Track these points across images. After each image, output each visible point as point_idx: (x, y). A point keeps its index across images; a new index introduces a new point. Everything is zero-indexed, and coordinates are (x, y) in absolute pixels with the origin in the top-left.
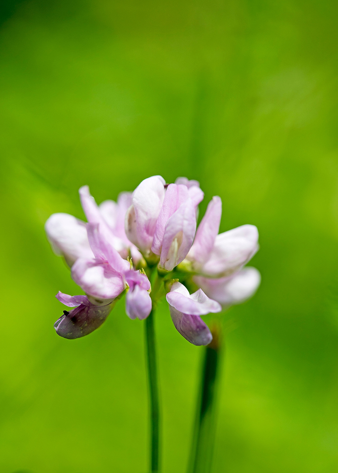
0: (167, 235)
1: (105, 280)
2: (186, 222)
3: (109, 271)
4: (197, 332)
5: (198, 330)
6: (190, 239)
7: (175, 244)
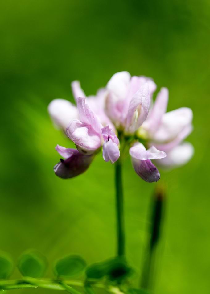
0: (131, 107)
1: (89, 137)
2: (144, 98)
3: (91, 132)
4: (150, 172)
5: (151, 171)
6: (146, 109)
7: (136, 113)
